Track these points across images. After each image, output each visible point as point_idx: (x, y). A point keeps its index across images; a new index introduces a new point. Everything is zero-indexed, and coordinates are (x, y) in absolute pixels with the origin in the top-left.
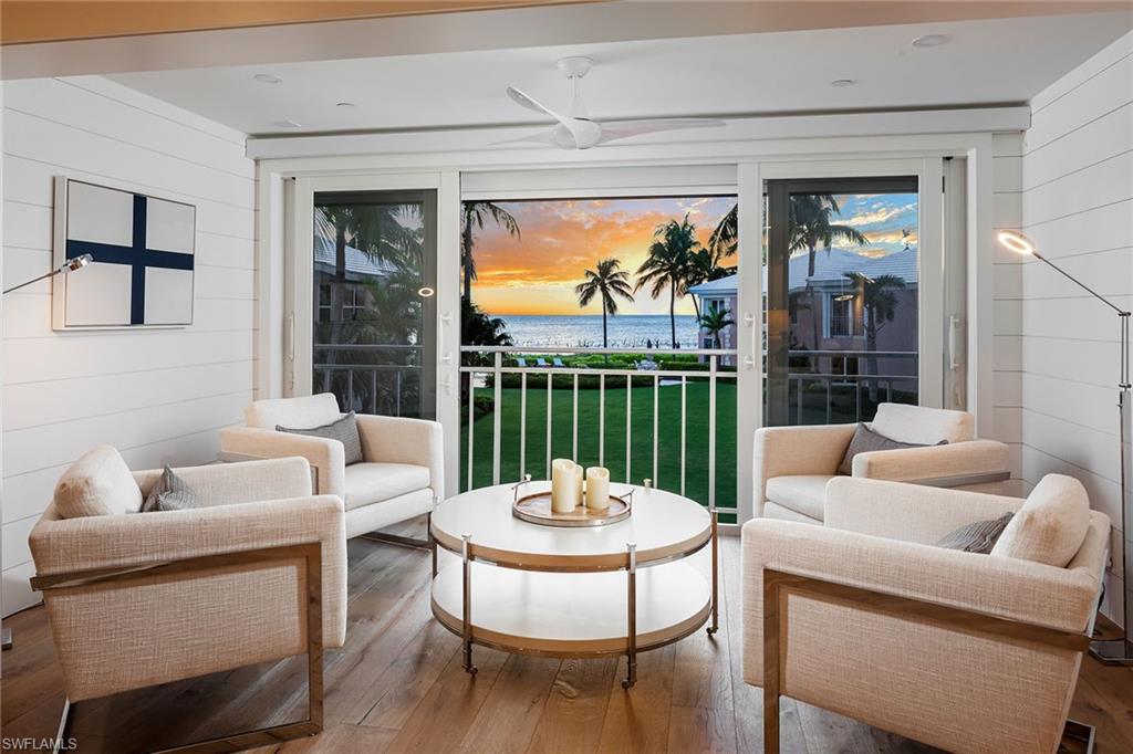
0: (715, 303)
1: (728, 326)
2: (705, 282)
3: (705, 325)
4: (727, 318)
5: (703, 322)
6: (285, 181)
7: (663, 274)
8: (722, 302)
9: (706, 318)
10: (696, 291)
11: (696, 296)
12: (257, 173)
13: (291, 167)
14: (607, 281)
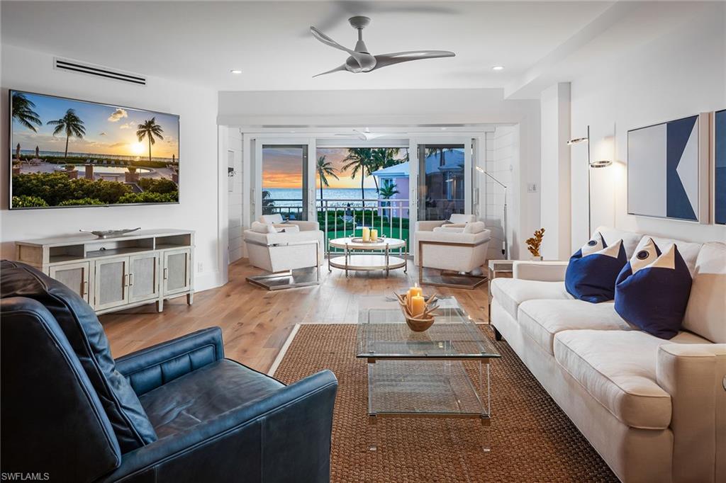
0: (387, 181)
1: (395, 195)
2: (381, 168)
3: (381, 194)
4: (394, 189)
5: (380, 192)
6: (251, 140)
7: (357, 164)
8: (391, 180)
9: (382, 190)
10: (376, 174)
11: (376, 177)
12: (243, 138)
13: (253, 136)
14: (322, 168)
